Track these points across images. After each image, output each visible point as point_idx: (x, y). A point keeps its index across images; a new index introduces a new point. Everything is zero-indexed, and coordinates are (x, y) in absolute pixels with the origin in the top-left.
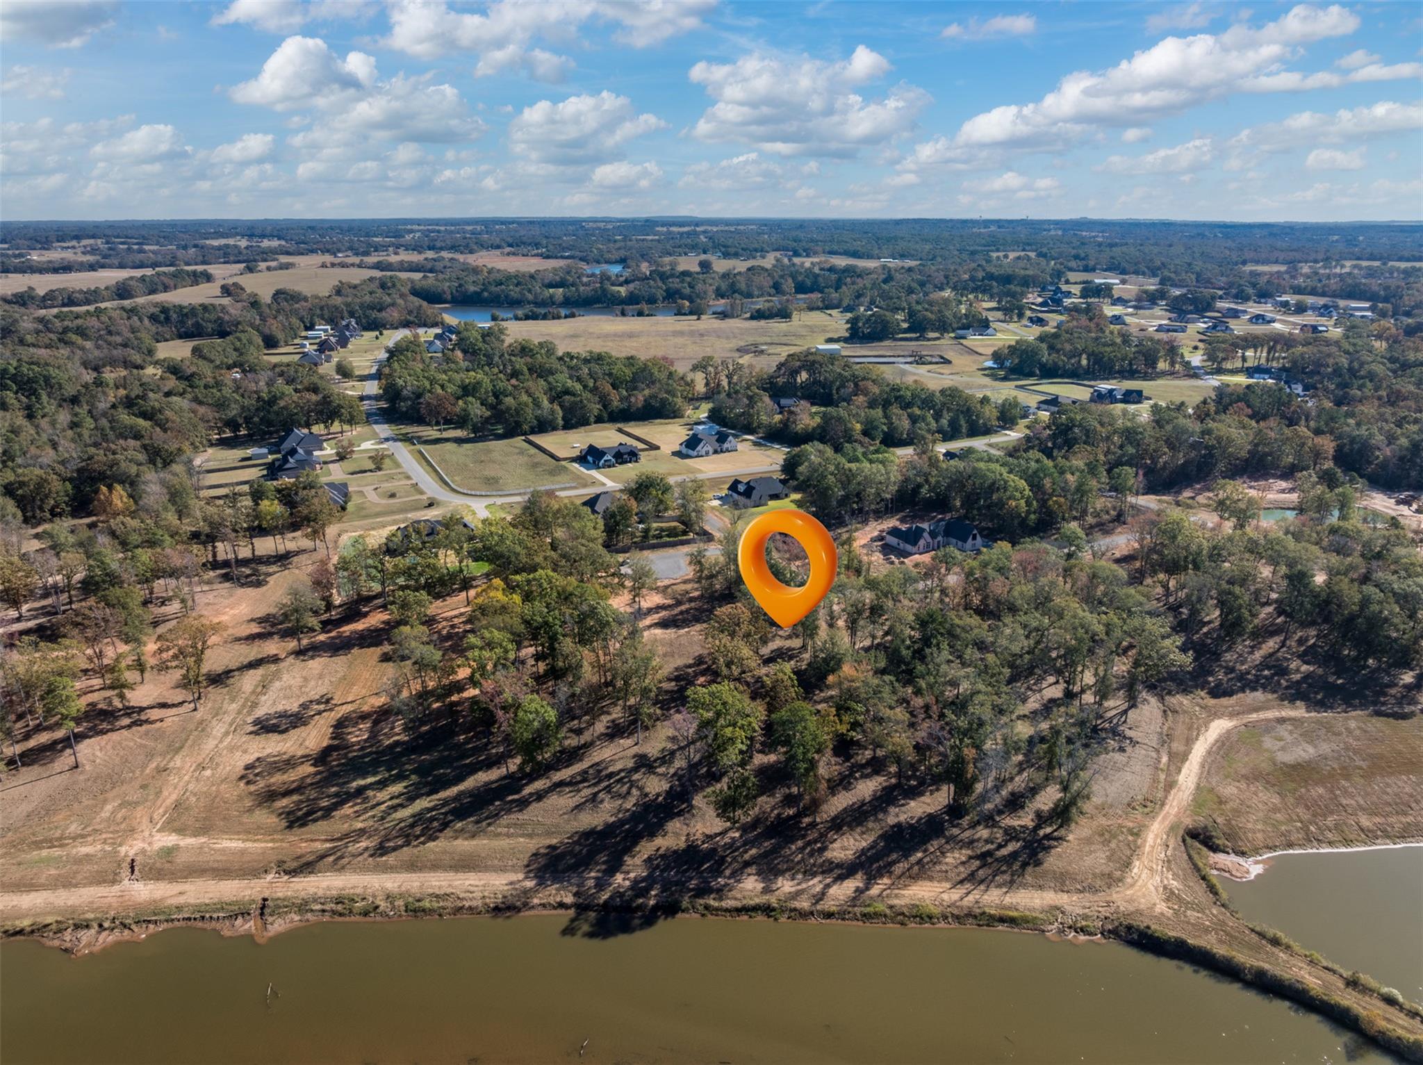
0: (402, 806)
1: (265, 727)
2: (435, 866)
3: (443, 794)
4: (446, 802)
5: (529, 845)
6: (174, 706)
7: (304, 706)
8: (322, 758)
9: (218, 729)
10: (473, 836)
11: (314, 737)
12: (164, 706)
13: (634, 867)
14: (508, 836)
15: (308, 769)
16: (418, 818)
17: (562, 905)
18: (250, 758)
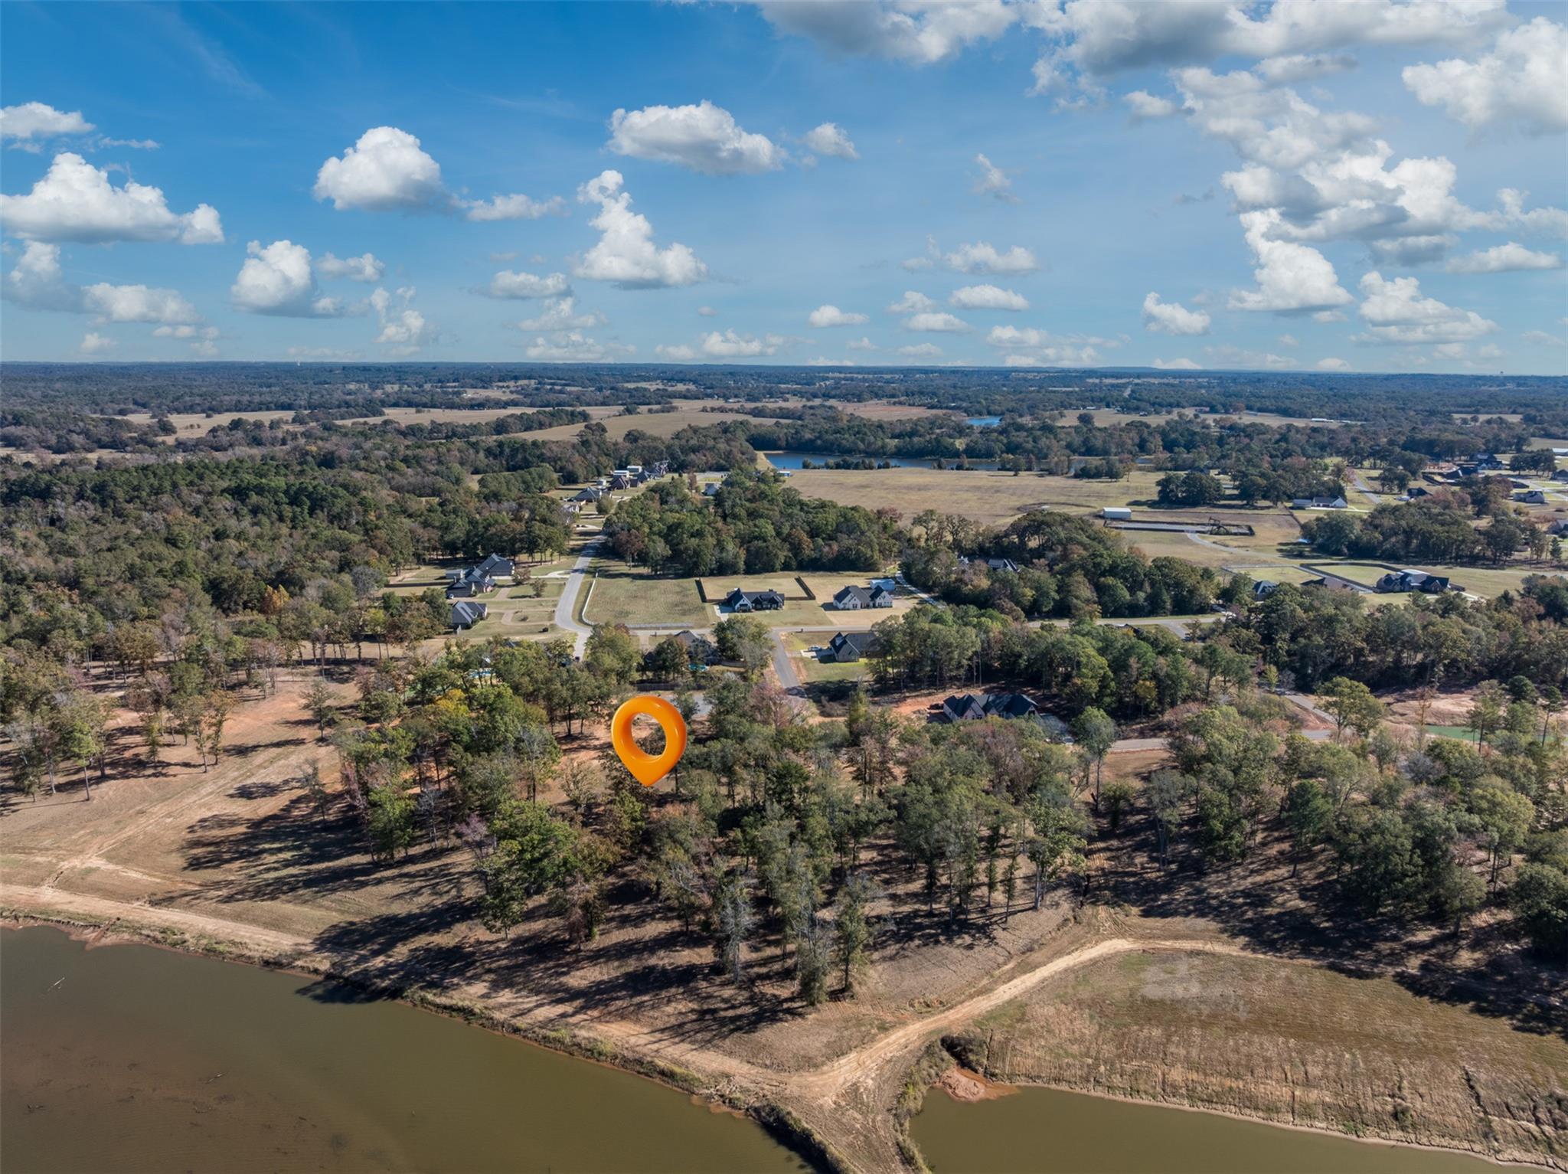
0: (276, 869)
1: (245, 793)
2: (254, 921)
3: (314, 867)
4: (309, 872)
5: (336, 918)
6: (194, 766)
7: (286, 782)
8: (256, 824)
9: (210, 788)
10: (305, 902)
11: (267, 807)
12: (187, 765)
13: (401, 952)
14: (328, 909)
15: (242, 829)
16: (278, 880)
17: (316, 971)
18: (209, 814)
